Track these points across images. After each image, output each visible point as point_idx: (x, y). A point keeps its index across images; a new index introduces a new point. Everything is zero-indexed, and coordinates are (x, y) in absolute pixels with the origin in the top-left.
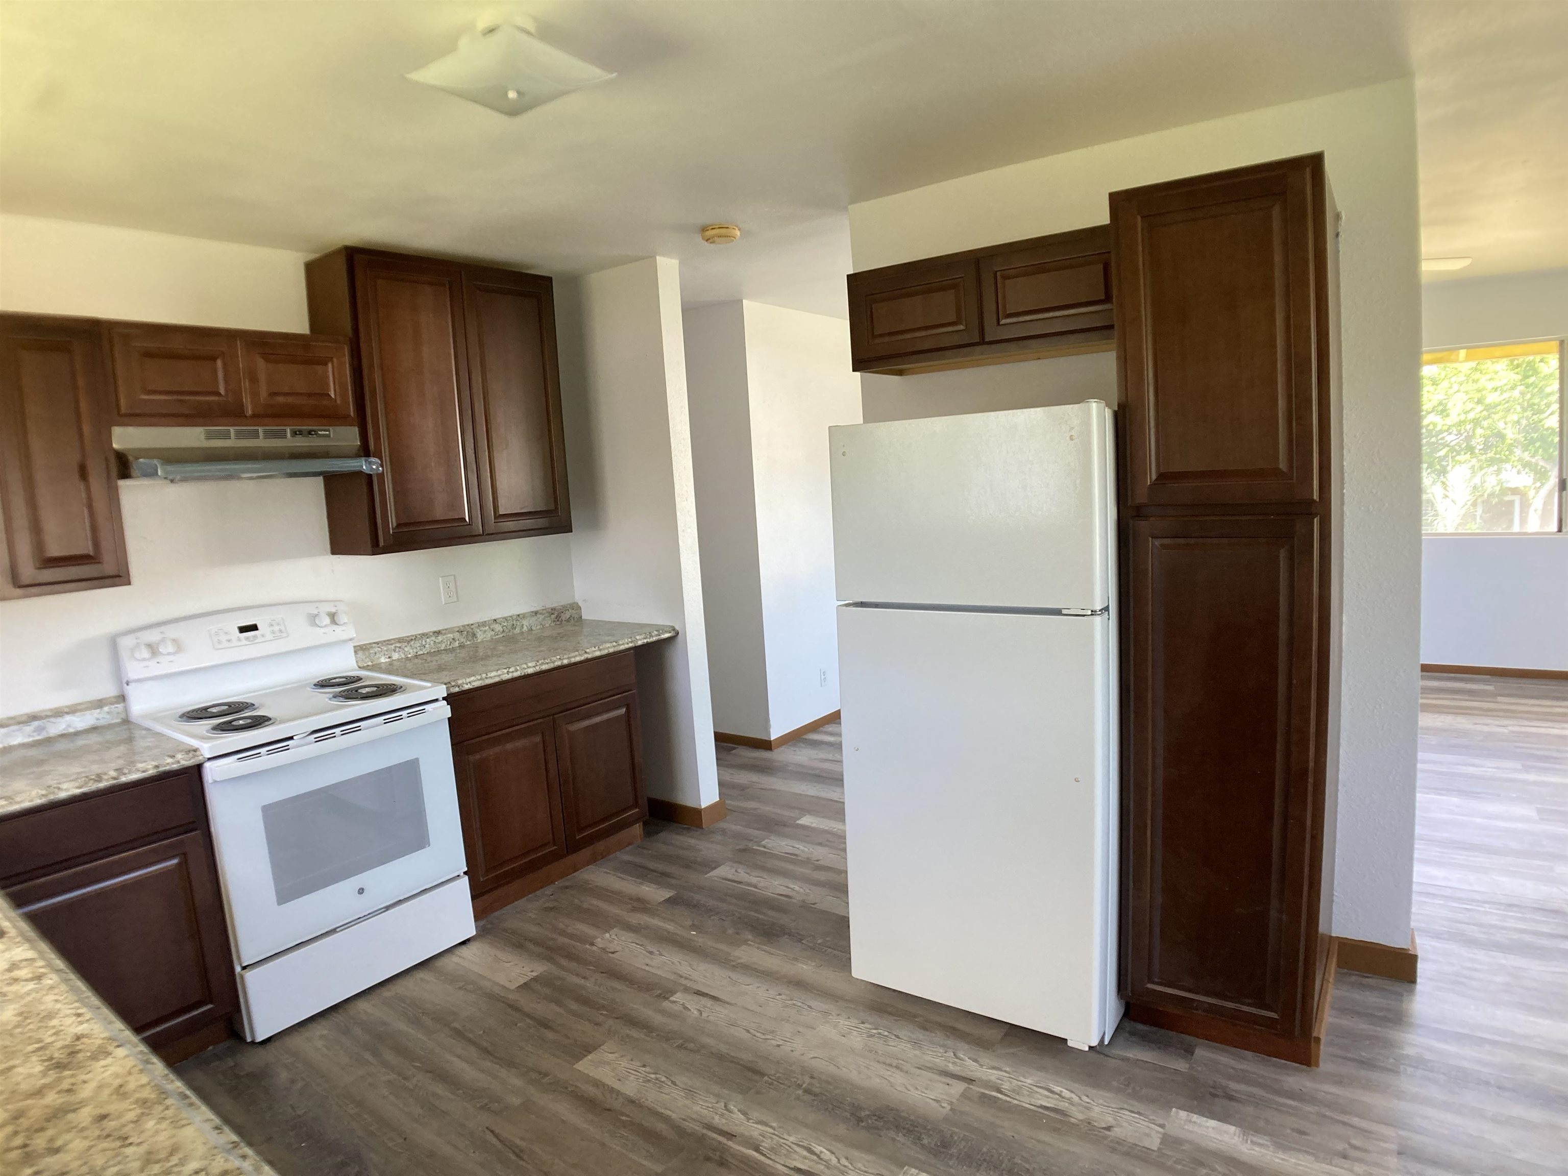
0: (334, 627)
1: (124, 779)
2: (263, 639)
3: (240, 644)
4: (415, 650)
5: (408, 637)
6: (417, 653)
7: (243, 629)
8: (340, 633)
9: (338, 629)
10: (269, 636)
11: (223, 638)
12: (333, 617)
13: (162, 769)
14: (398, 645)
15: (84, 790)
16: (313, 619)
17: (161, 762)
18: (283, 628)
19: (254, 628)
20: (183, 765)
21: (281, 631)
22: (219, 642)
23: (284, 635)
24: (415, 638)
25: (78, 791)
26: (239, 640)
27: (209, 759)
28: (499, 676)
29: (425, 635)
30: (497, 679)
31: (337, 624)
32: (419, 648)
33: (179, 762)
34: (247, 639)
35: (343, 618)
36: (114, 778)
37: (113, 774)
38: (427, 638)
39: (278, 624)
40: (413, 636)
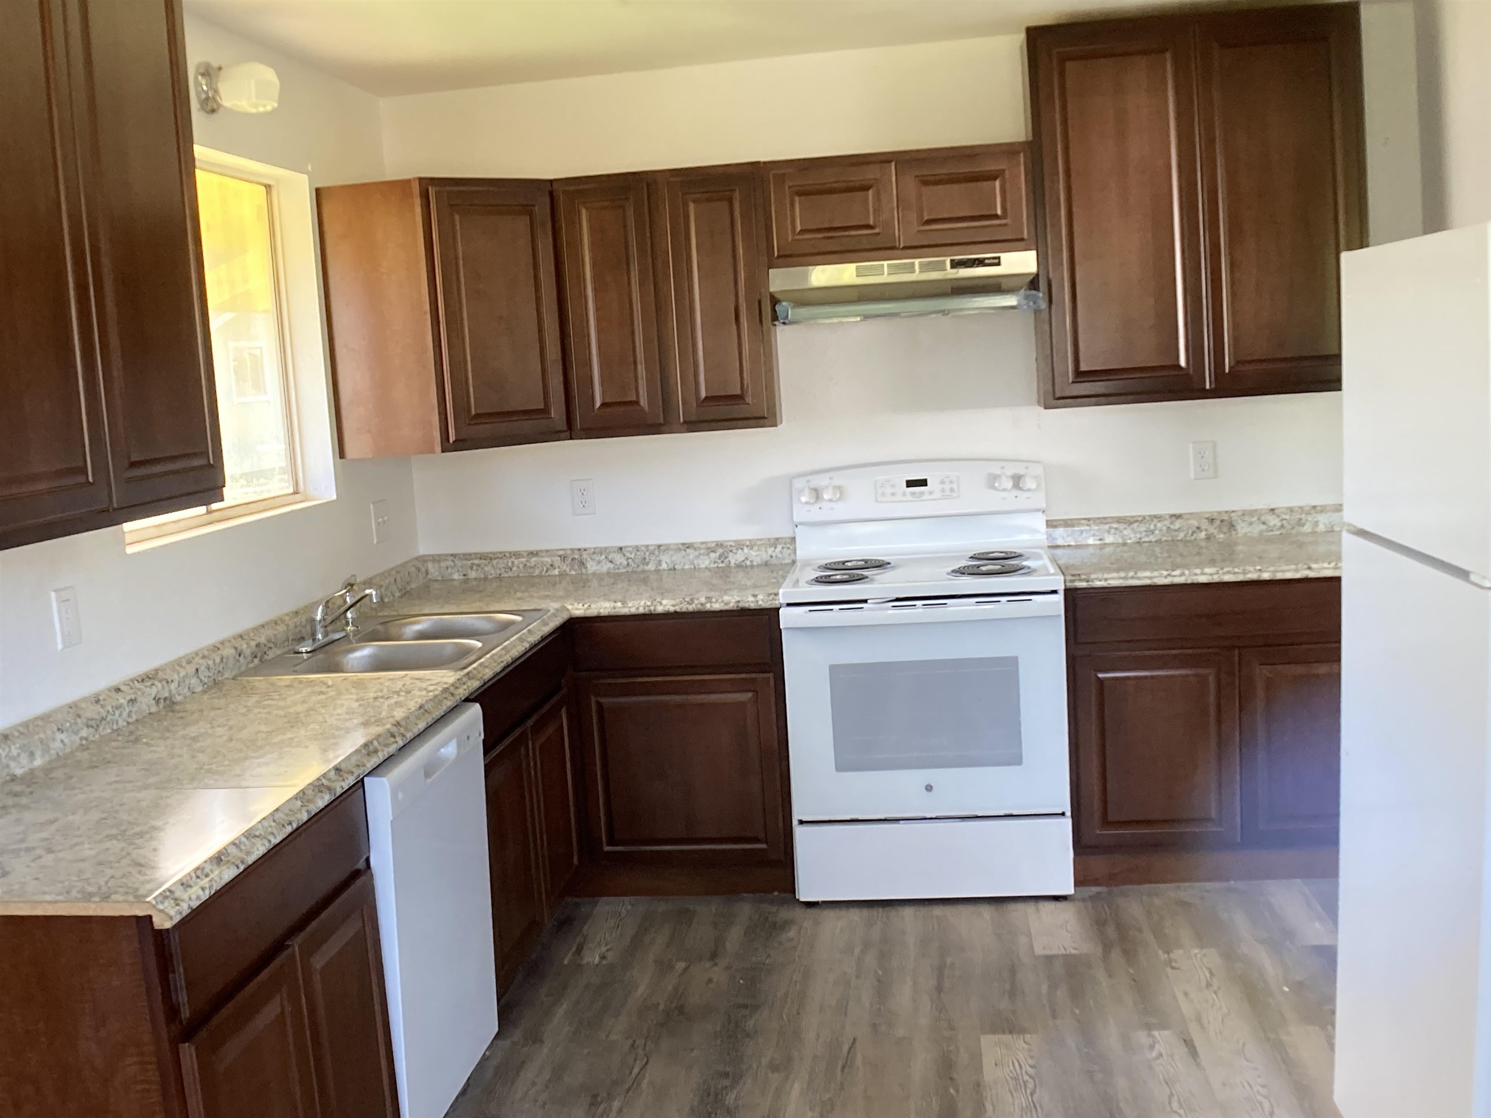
0: (1016, 492)
1: (708, 607)
2: (931, 497)
3: (905, 499)
4: (1138, 536)
5: (1132, 517)
6: (1140, 539)
7: (910, 484)
8: (1022, 500)
9: (1023, 495)
10: (937, 495)
11: (888, 490)
12: (1017, 480)
13: (741, 605)
14: (1115, 525)
15: (678, 609)
16: (992, 480)
17: (744, 599)
18: (955, 486)
19: (923, 483)
20: (760, 605)
21: (952, 490)
22: (883, 494)
23: (955, 495)
24: (1143, 520)
25: (672, 609)
26: (904, 494)
27: (789, 605)
28: (1151, 578)
29: (1159, 518)
30: (1147, 582)
31: (1021, 489)
32: (1144, 534)
33: (757, 602)
34: (913, 494)
35: (1030, 484)
36: (702, 604)
37: (703, 600)
38: (1159, 521)
39: (951, 482)
40: (1140, 516)
